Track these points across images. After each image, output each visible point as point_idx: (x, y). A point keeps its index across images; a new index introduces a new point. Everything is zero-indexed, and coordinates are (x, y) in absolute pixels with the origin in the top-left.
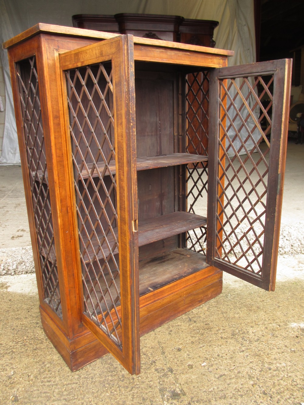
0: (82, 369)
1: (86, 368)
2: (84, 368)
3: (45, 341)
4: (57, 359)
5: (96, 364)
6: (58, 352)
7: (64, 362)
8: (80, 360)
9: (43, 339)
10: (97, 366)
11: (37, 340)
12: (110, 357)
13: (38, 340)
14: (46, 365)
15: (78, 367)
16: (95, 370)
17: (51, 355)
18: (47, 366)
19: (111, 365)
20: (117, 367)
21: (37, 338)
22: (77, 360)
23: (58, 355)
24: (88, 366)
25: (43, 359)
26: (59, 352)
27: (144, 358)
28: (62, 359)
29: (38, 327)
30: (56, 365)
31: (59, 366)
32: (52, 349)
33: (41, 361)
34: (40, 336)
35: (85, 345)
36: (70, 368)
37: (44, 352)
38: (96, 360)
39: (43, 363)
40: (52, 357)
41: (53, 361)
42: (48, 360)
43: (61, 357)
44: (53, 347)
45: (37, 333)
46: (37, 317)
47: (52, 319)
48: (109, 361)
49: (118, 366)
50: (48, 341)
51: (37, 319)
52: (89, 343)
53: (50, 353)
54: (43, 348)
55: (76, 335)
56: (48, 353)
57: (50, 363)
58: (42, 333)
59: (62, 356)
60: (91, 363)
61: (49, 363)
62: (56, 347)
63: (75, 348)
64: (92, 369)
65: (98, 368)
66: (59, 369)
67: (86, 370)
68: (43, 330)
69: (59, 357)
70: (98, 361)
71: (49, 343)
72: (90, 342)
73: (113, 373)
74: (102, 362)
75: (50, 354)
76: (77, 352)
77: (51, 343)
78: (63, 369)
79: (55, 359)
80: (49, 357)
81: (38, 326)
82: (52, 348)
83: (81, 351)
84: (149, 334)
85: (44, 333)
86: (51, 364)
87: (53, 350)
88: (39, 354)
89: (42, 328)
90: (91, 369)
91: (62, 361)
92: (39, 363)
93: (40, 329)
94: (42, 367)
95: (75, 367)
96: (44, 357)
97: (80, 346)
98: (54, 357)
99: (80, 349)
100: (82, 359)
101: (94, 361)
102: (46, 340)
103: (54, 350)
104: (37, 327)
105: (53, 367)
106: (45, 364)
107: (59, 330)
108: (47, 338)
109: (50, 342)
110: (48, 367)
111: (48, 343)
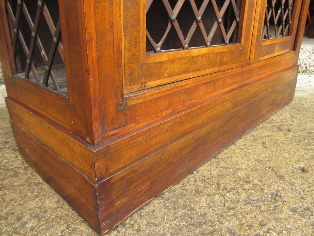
0: (124, 225)
1: (132, 222)
2: (127, 221)
3: (22, 172)
4: (55, 206)
5: (154, 211)
6: (55, 190)
7: (74, 212)
8: (118, 204)
9: (18, 168)
10: (157, 213)
11: (4, 170)
12: (178, 192)
13: (8, 170)
14: (26, 223)
15: (115, 221)
16: (156, 225)
17: (37, 200)
18: (29, 225)
19: (190, 210)
20: (205, 214)
21: (4, 166)
22: (112, 203)
23: (57, 197)
24: (136, 216)
25: (18, 208)
26: (59, 190)
27: (252, 189)
28: (67, 206)
29: (9, 148)
30: (53, 220)
31: (62, 223)
32: (41, 185)
33: (13, 213)
34: (12, 163)
35: (130, 164)
36: (90, 226)
37: (20, 193)
38: (150, 202)
39: (19, 219)
40: (40, 204)
41: (45, 211)
42: (31, 210)
43: (62, 202)
44: (41, 181)
45: (6, 159)
46: (7, 134)
47: (36, 113)
48: (181, 202)
49: (207, 210)
50: (30, 170)
51: (5, 137)
52: (142, 158)
53: (36, 193)
54: (19, 186)
55: (110, 133)
56: (30, 194)
57: (37, 217)
58: (17, 157)
59: (67, 198)
60: (141, 209)
61: (35, 217)
62: (48, 180)
63: (107, 170)
64: (149, 223)
65: (163, 218)
66: (62, 232)
67: (133, 225)
68: (17, 153)
69: (59, 202)
70: (156, 203)
71: (32, 174)
72: (142, 156)
73: (204, 227)
74: (165, 205)
75: (37, 196)
76: (114, 180)
77: (37, 175)
78: (74, 230)
79: (50, 208)
80: (32, 204)
81: (8, 146)
82: (39, 183)
83: (122, 179)
84: (229, 148)
85: (19, 158)
86: (39, 220)
87: (42, 188)
88: (8, 198)
89: (16, 150)
90: (145, 222)
91: (67, 210)
92: (6, 219)
93: (11, 151)
94: (15, 228)
95: (108, 222)
96: (20, 205)
97: (120, 166)
98: (47, 202)
99: (120, 174)
100: (124, 200)
101: (148, 204)
102: (25, 169)
103: (46, 187)
104: (5, 148)
105: (44, 227)
106: (24, 220)
107: (54, 130)
108: (26, 165)
109: (35, 173)
110: (32, 229)
111: (29, 175)
